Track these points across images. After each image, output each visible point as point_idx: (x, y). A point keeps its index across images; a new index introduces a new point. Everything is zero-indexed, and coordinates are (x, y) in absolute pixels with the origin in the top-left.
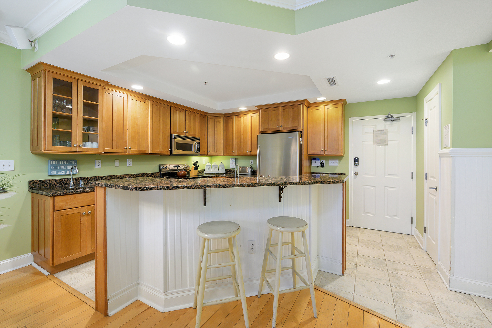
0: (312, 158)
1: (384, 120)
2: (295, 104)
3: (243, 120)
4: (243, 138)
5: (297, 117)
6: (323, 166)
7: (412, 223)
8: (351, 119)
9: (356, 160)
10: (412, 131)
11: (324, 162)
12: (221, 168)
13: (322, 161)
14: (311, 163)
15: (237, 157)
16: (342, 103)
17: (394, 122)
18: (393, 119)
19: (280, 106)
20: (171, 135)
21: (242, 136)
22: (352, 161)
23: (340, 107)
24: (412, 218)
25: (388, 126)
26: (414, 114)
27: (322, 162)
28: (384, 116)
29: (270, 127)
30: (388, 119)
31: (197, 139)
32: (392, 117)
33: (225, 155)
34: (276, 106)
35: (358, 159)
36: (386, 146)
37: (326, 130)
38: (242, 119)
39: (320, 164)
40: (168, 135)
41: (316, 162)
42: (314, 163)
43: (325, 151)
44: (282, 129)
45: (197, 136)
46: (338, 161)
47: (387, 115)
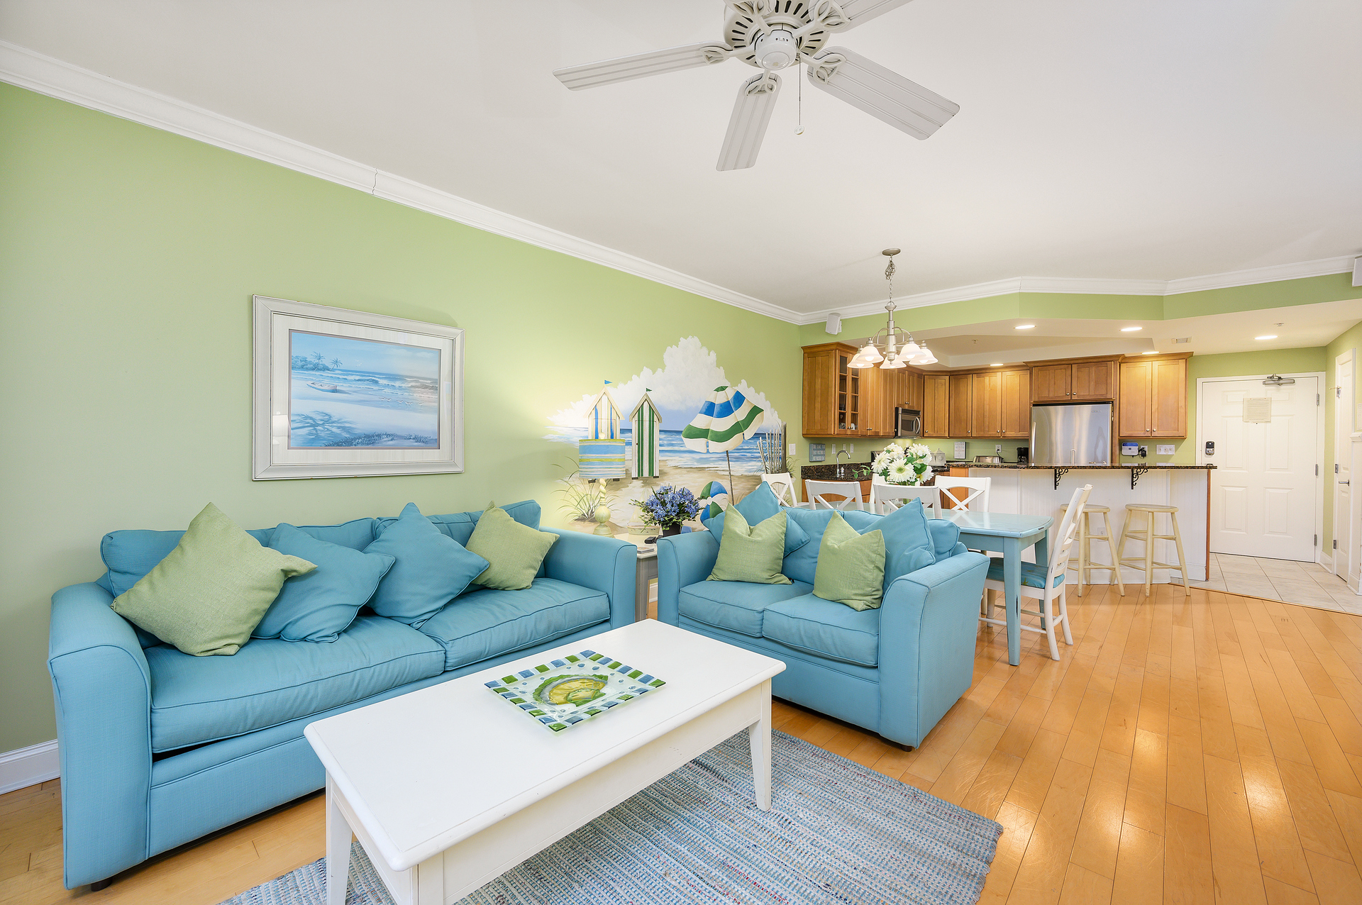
0: (1123, 442)
1: (1264, 383)
2: (1100, 360)
3: (990, 380)
4: (989, 409)
5: (1105, 380)
6: (1144, 455)
7: (1315, 544)
8: (1199, 381)
9: (1210, 445)
10: (1318, 401)
11: (1146, 449)
12: (940, 457)
13: (1142, 447)
14: (1121, 450)
15: (967, 441)
16: (1187, 357)
17: (1282, 387)
18: (1281, 382)
19: (1072, 362)
20: (897, 409)
21: (988, 406)
22: (1201, 447)
23: (1182, 363)
24: (1315, 536)
25: (1272, 391)
26: (1322, 375)
27: (1141, 450)
28: (1265, 377)
29: (1051, 395)
30: (1272, 382)
31: (917, 413)
32: (1280, 378)
33: (950, 437)
34: (1064, 362)
35: (1213, 443)
36: (1268, 424)
37: (1155, 398)
38: (987, 379)
39: (1139, 451)
40: (894, 409)
41: (1130, 449)
42: (1126, 451)
43: (1152, 431)
44: (1074, 398)
45: (915, 409)
46: (1173, 447)
47: (1271, 375)
